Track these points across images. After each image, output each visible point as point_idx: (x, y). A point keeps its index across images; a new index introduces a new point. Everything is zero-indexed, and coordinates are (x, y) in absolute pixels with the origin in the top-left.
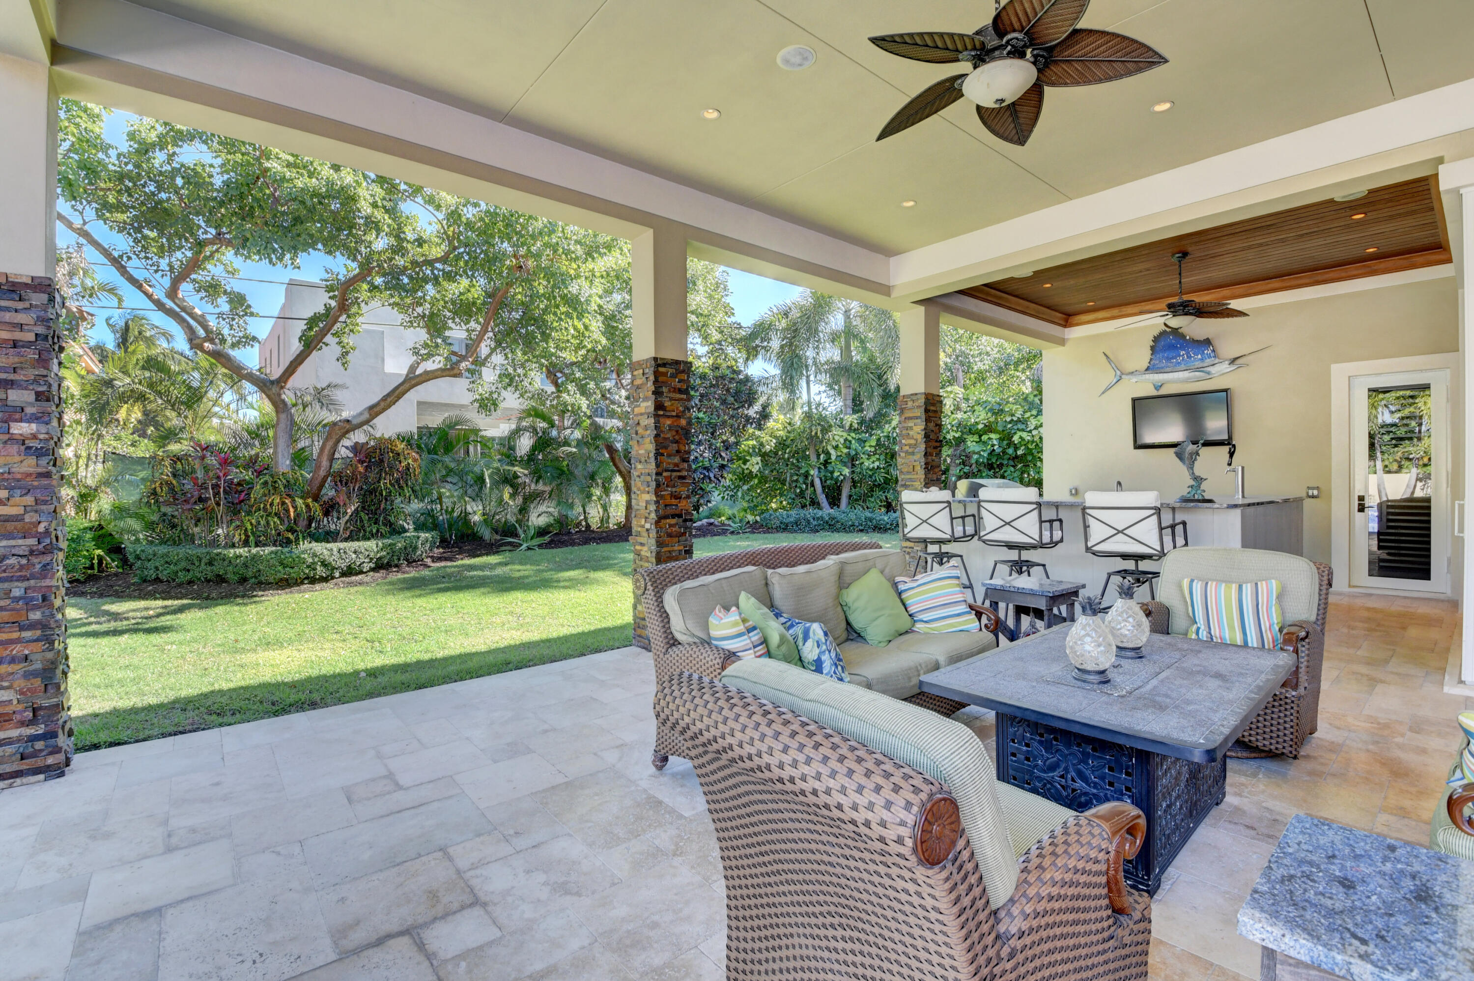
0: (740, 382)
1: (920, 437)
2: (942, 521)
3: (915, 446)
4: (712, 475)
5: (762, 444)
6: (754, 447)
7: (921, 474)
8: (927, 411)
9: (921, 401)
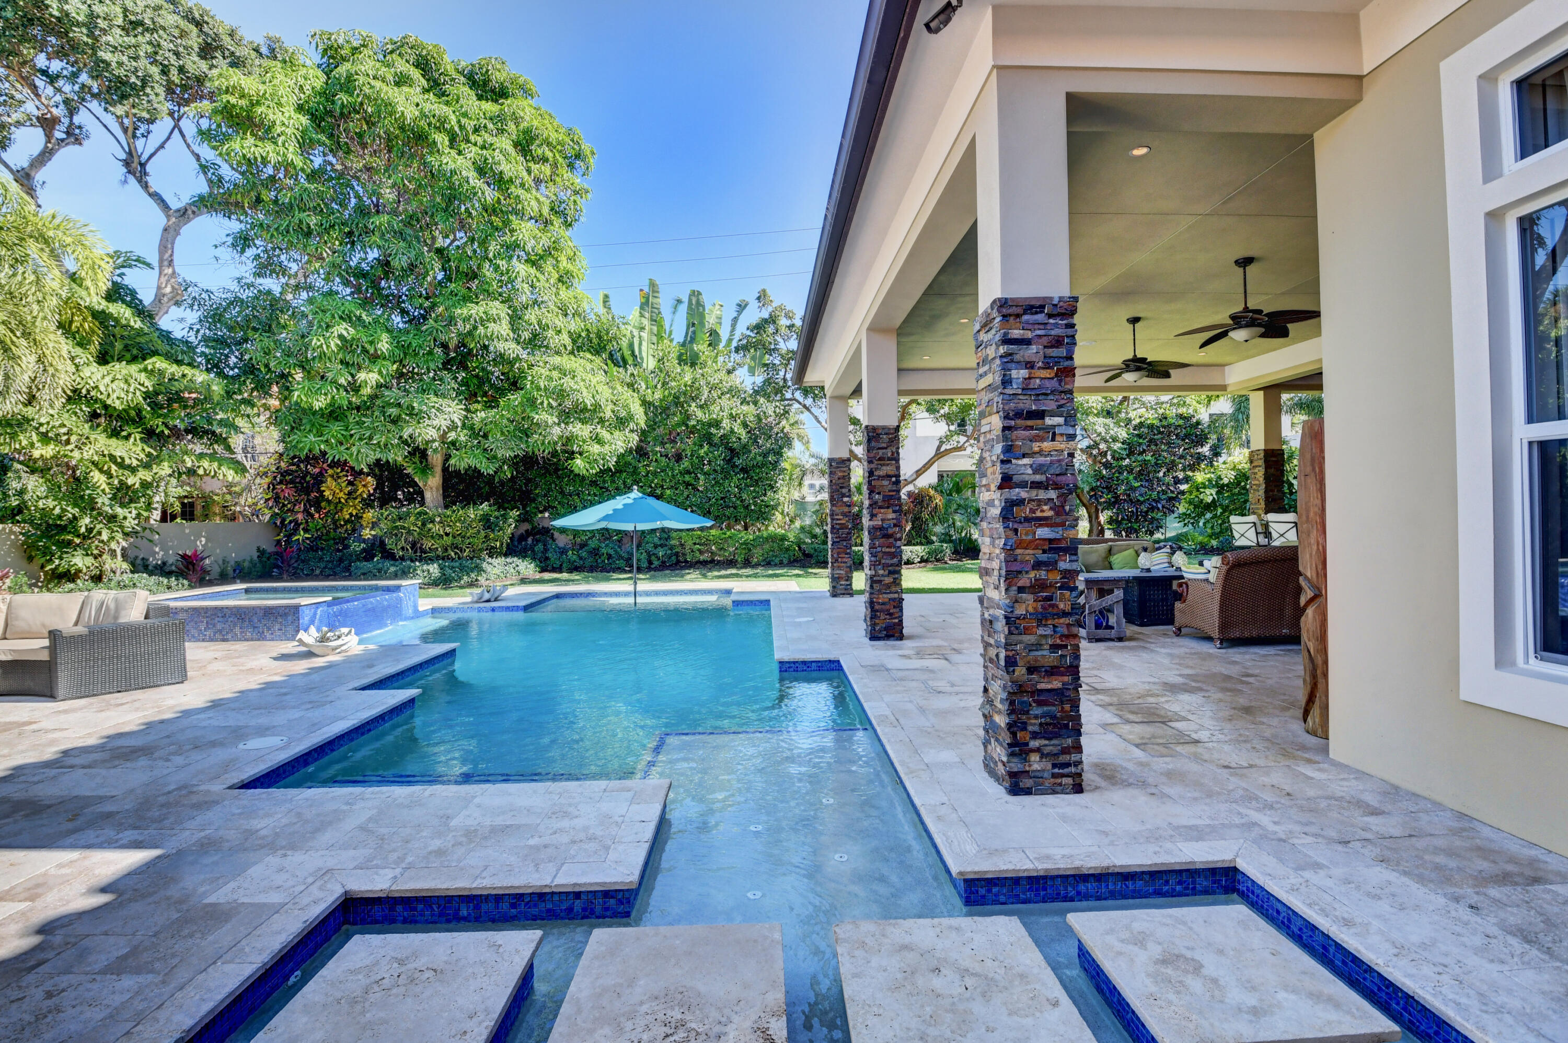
0: (1191, 426)
1: (1261, 479)
2: (1251, 534)
3: (1259, 485)
4: (1160, 506)
5: (1220, 478)
6: (1210, 480)
7: (1263, 505)
8: (1266, 461)
9: (1262, 455)
